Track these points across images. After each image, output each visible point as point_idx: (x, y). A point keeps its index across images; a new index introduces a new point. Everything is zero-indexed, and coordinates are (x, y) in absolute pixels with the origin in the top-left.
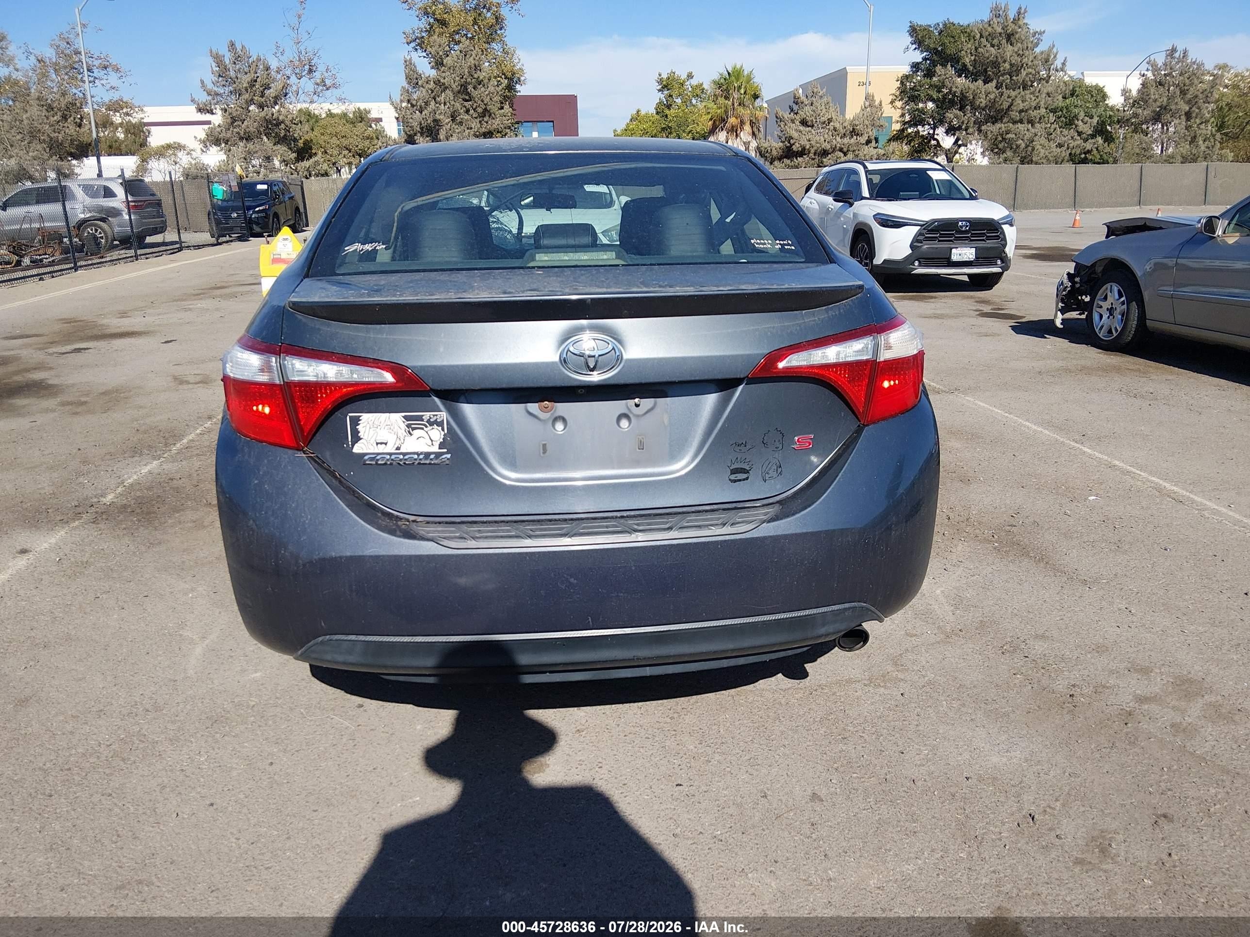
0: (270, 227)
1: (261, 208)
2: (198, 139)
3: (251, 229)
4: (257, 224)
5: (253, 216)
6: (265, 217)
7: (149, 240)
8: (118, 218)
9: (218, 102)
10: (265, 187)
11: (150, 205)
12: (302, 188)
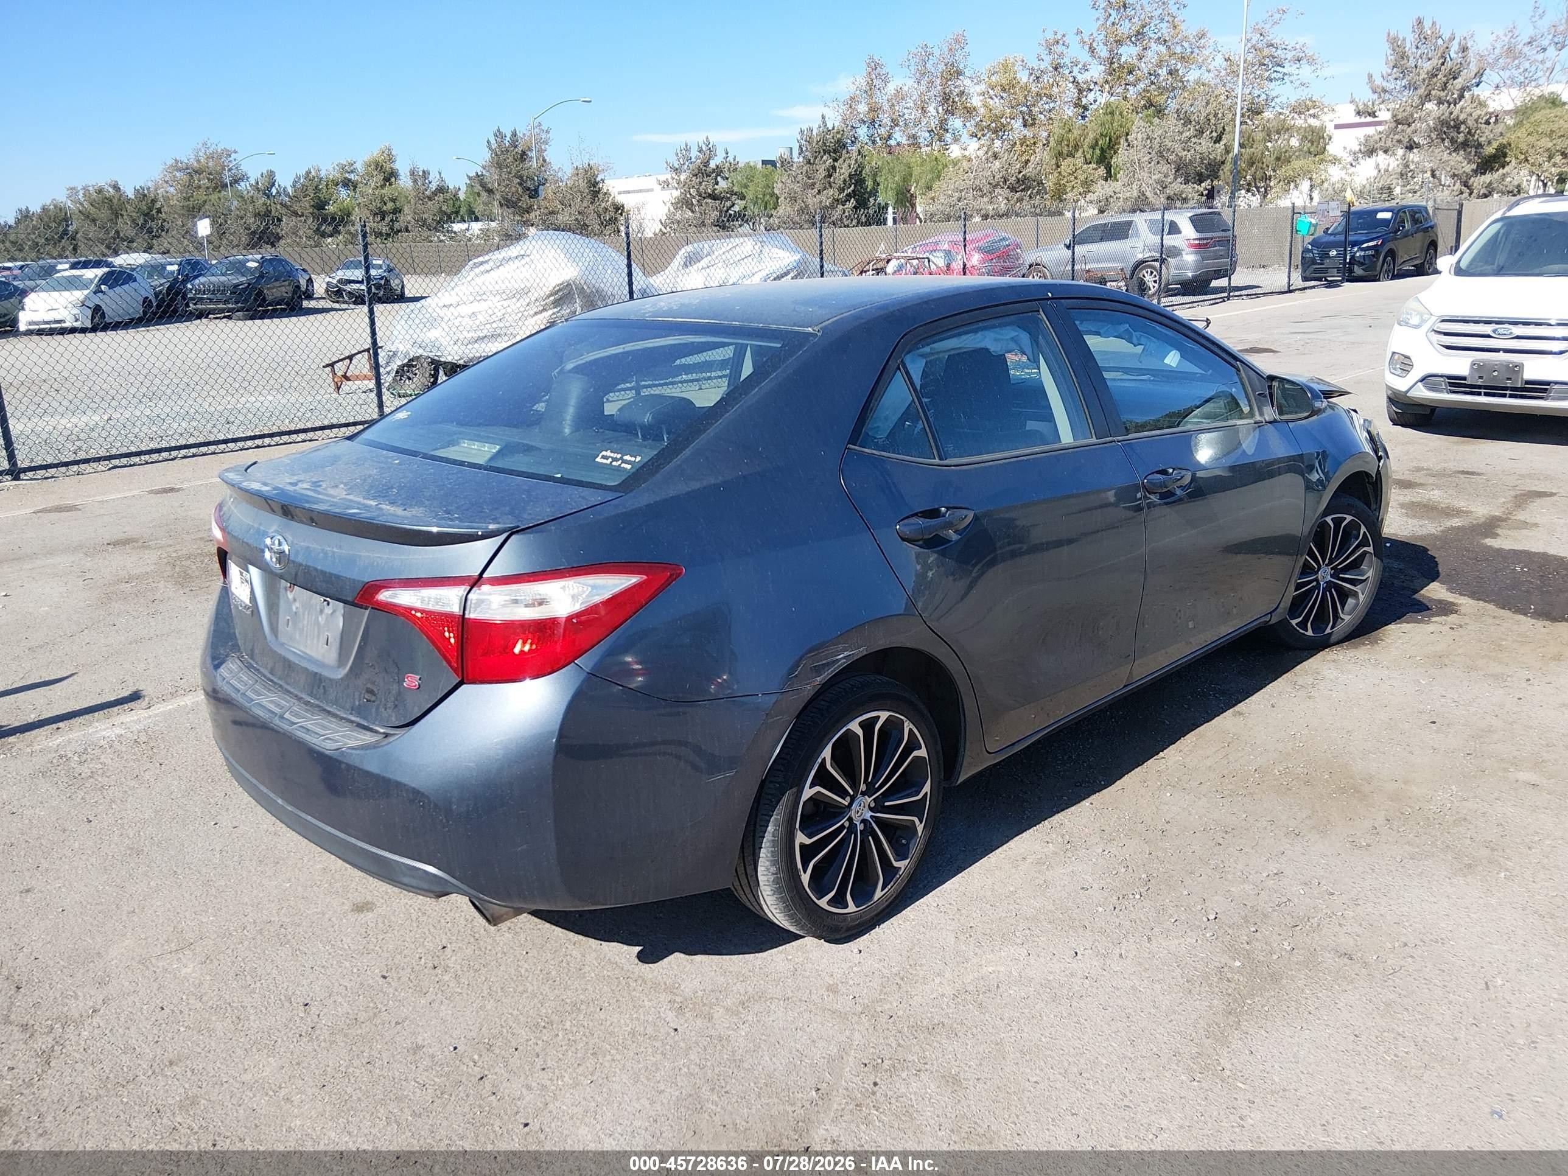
0: (1378, 269)
1: (1371, 244)
2: (1348, 149)
3: (1351, 271)
4: (1361, 264)
5: (1358, 255)
6: (1373, 256)
7: (1214, 283)
8: (1179, 258)
9: (1383, 102)
10: (1387, 215)
11: (1220, 242)
12: (1460, 213)
